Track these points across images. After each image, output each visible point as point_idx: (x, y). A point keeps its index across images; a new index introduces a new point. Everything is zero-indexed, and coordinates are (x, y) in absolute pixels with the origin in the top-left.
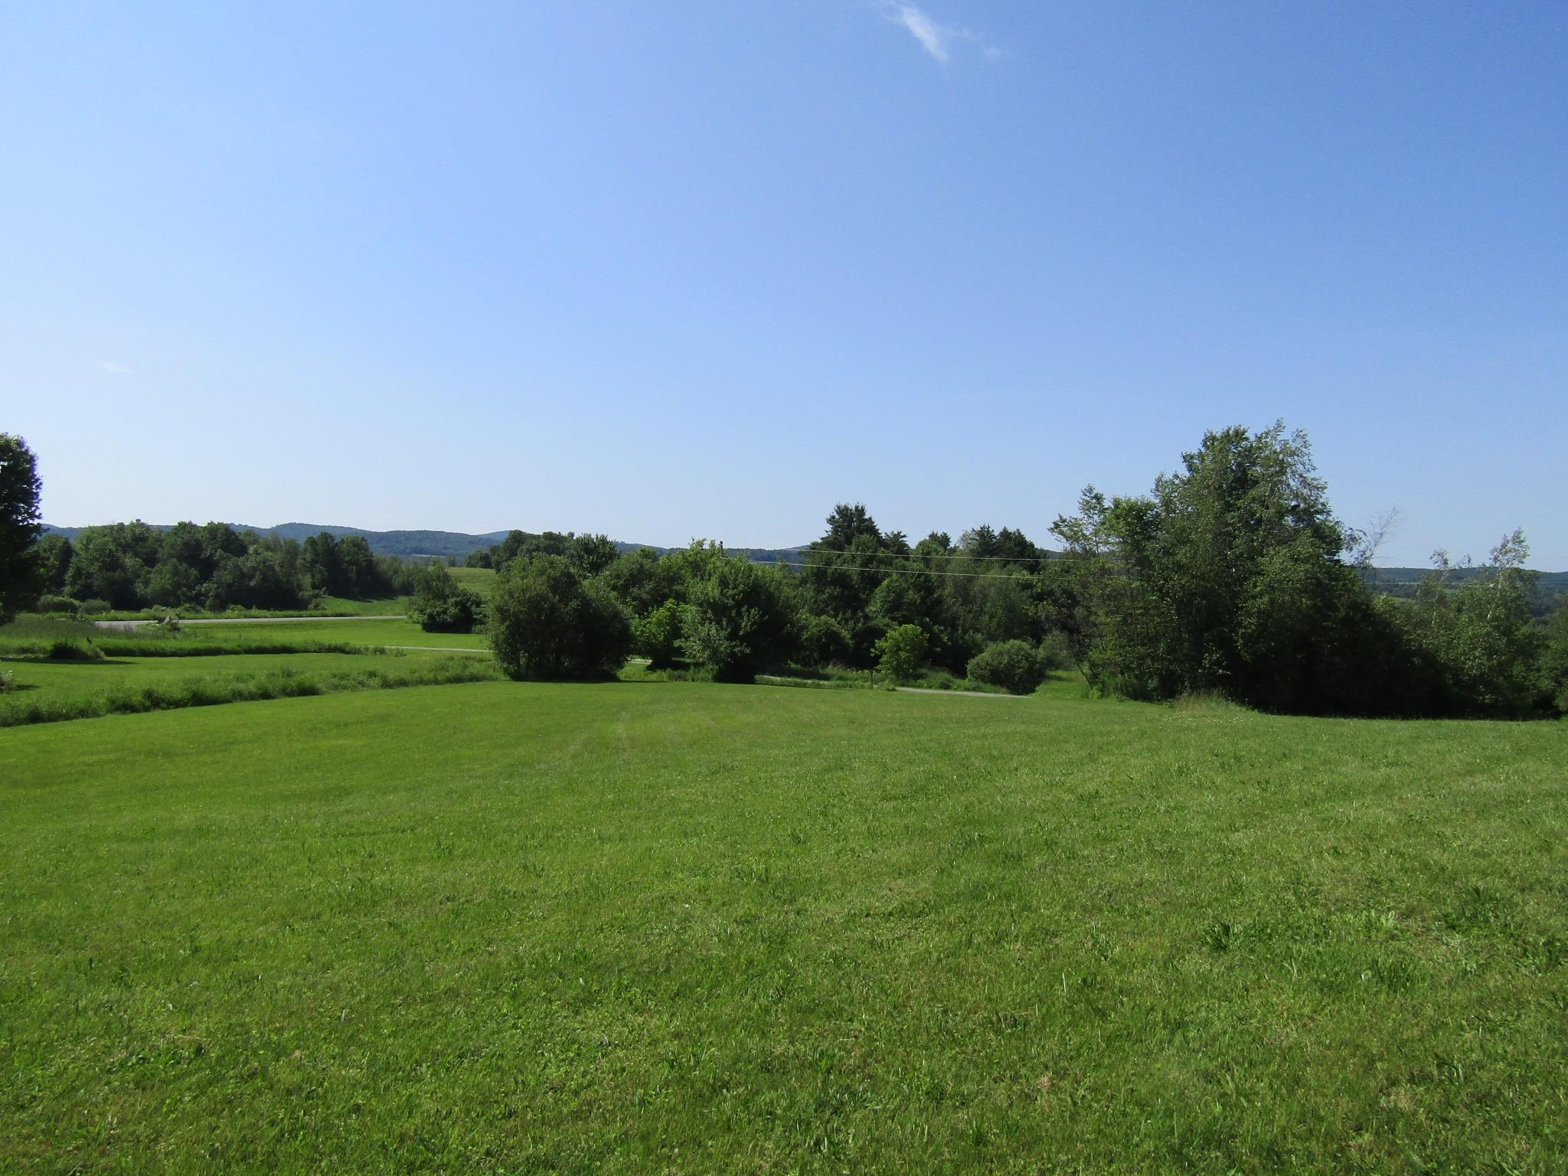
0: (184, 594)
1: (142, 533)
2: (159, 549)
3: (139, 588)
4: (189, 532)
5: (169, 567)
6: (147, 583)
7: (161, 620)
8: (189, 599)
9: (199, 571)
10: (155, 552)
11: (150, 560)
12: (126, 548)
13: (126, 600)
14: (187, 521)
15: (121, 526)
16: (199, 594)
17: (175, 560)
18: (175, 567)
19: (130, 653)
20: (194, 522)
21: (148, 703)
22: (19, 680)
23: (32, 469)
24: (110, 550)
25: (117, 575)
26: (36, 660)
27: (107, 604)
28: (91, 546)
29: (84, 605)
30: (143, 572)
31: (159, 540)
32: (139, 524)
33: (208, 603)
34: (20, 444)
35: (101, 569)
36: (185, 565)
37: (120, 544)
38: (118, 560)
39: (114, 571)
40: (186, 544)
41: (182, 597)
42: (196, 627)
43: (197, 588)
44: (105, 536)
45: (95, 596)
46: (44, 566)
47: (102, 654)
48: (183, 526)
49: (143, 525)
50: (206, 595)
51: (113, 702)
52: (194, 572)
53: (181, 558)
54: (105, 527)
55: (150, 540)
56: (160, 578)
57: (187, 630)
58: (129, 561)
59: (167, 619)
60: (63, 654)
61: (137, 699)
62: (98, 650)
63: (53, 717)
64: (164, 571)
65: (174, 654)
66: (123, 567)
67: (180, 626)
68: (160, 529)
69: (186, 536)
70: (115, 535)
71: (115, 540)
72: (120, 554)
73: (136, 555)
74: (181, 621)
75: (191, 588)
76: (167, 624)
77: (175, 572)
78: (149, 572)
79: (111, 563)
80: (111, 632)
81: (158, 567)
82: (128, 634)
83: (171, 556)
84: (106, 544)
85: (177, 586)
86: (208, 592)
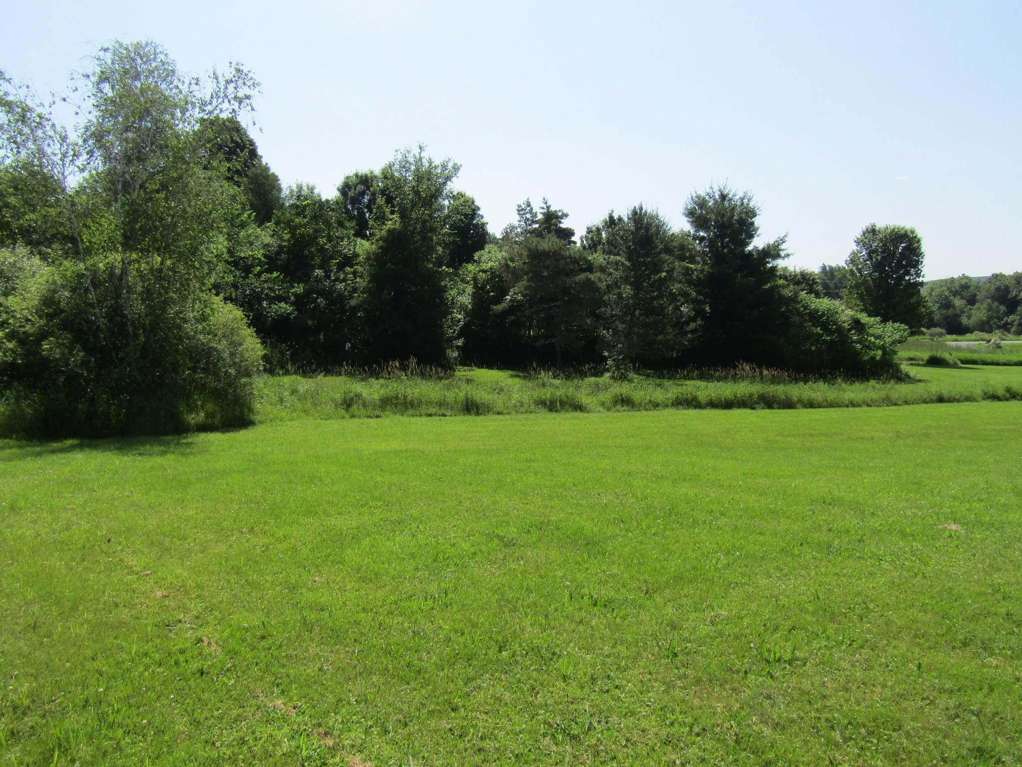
0: (995, 323)
1: (966, 283)
2: (978, 293)
3: (964, 320)
4: (1000, 280)
5: (985, 305)
6: (969, 317)
7: (989, 341)
8: (999, 327)
9: (1006, 307)
10: (975, 295)
11: (972, 301)
12: (955, 293)
13: (956, 328)
14: (998, 273)
15: (952, 280)
16: (1007, 323)
17: (989, 300)
18: (990, 305)
19: (974, 362)
20: (1003, 273)
21: (1008, 396)
22: (919, 377)
23: (919, 247)
24: (945, 295)
25: (950, 312)
26: (918, 365)
27: (943, 331)
28: (933, 293)
29: (929, 331)
30: (966, 310)
31: (978, 287)
32: (964, 277)
33: (1012, 330)
34: (912, 232)
35: (939, 308)
36: (996, 304)
37: (951, 291)
38: (951, 301)
39: (948, 309)
40: (998, 289)
41: (994, 326)
42: (1013, 346)
43: (1005, 318)
44: (942, 286)
45: (935, 326)
46: (924, 307)
47: (959, 362)
48: (996, 277)
49: (967, 278)
50: (1012, 324)
51: (985, 393)
52: (1003, 308)
53: (994, 298)
54: (941, 281)
55: (972, 288)
56: (979, 313)
57: (1006, 348)
58: (958, 302)
59: (993, 341)
60: (935, 362)
61: (1001, 392)
62: (956, 360)
63: (951, 400)
64: (982, 307)
65: (1004, 364)
66: (953, 306)
67: (1001, 345)
68: (979, 279)
69: (998, 283)
70: (949, 286)
71: (948, 289)
72: (952, 298)
73: (962, 298)
74: (1002, 342)
75: (1000, 319)
76: (992, 344)
77: (990, 309)
78: (970, 309)
79: (946, 305)
80: (958, 349)
81: (977, 305)
82: (970, 350)
83: (987, 297)
84: (943, 292)
85: (990, 318)
86: (1013, 321)
